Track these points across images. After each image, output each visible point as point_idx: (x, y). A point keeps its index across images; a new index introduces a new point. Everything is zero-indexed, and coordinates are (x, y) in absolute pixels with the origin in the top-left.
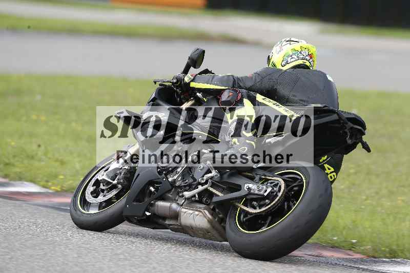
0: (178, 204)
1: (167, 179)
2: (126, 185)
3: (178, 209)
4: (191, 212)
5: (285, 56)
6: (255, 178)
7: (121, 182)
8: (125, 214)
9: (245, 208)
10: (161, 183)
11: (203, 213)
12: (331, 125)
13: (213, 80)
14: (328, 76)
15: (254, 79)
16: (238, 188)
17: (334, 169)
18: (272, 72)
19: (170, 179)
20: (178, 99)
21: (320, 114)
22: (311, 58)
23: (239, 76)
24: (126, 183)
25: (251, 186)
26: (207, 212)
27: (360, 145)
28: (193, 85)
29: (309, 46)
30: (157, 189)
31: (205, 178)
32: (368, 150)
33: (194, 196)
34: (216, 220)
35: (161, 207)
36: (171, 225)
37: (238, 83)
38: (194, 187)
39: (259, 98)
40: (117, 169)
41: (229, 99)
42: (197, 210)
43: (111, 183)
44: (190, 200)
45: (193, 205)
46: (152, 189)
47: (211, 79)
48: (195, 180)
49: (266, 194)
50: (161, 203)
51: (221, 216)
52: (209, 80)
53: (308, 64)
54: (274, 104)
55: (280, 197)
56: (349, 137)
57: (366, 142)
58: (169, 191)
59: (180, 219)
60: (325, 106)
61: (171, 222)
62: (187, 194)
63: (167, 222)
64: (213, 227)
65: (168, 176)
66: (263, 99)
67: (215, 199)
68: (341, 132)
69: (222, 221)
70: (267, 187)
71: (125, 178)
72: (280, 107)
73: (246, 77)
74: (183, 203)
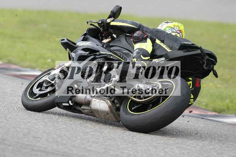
0: (91, 96)
3: (91, 99)
4: (99, 100)
11: (106, 102)
21: (190, 49)
26: (109, 102)
28: (112, 24)
32: (216, 76)
34: (114, 108)
36: (85, 109)
40: (55, 74)
41: (138, 36)
42: (103, 100)
51: (118, 105)
56: (205, 65)
57: (216, 71)
59: (91, 105)
68: (201, 62)
69: (118, 109)
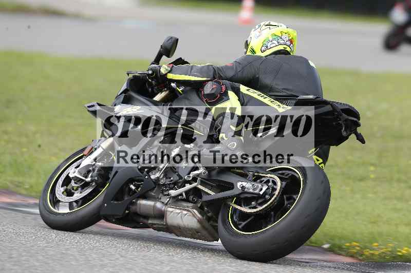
0: (163, 203)
1: (150, 176)
2: (101, 182)
3: (163, 208)
4: (178, 211)
5: (264, 41)
6: (248, 176)
7: (95, 180)
8: (102, 213)
9: (238, 207)
10: (143, 181)
11: (191, 212)
12: (324, 117)
13: (193, 71)
14: (310, 62)
15: (235, 68)
16: (231, 186)
17: (323, 160)
18: (252, 60)
19: (153, 177)
20: (150, 89)
22: (291, 43)
23: (218, 66)
24: (100, 180)
25: (244, 184)
26: (196, 212)
27: (353, 136)
28: (170, 76)
29: (290, 30)
30: (137, 187)
31: (191, 175)
32: (363, 141)
33: (181, 195)
34: (205, 218)
35: (144, 205)
36: (155, 224)
37: (218, 73)
38: (180, 185)
39: (243, 89)
40: (89, 166)
41: (213, 92)
42: (184, 210)
43: (83, 180)
44: (176, 199)
45: (179, 203)
46: (132, 187)
47: (190, 70)
48: (181, 177)
49: (261, 193)
50: (143, 202)
52: (187, 71)
53: (288, 49)
54: (259, 95)
55: (277, 196)
56: (344, 129)
58: (152, 190)
59: (166, 219)
60: (317, 97)
61: (155, 222)
62: (173, 193)
63: (150, 222)
64: (203, 227)
65: (150, 173)
66: (248, 90)
67: (205, 198)
68: (334, 123)
70: (262, 185)
71: (99, 175)
72: (264, 98)
73: (226, 66)
74: (168, 202)
